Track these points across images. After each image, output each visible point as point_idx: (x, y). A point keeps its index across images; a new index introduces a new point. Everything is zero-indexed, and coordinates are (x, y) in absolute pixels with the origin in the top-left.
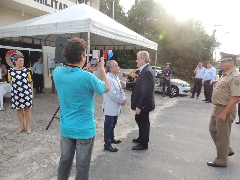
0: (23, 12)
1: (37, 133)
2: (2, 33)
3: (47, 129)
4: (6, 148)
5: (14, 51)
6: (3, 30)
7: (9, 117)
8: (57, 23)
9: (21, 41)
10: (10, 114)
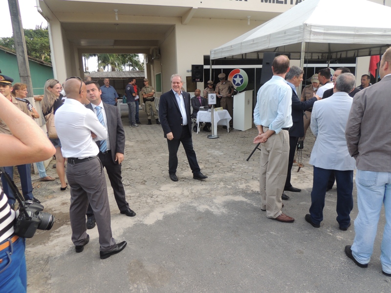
0: (249, 19)
1: (237, 162)
2: (222, 52)
3: (248, 160)
4: (206, 168)
5: (238, 71)
6: (222, 49)
7: (219, 145)
8: (270, 34)
9: (244, 57)
10: (220, 142)
